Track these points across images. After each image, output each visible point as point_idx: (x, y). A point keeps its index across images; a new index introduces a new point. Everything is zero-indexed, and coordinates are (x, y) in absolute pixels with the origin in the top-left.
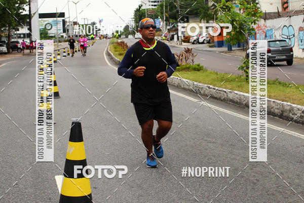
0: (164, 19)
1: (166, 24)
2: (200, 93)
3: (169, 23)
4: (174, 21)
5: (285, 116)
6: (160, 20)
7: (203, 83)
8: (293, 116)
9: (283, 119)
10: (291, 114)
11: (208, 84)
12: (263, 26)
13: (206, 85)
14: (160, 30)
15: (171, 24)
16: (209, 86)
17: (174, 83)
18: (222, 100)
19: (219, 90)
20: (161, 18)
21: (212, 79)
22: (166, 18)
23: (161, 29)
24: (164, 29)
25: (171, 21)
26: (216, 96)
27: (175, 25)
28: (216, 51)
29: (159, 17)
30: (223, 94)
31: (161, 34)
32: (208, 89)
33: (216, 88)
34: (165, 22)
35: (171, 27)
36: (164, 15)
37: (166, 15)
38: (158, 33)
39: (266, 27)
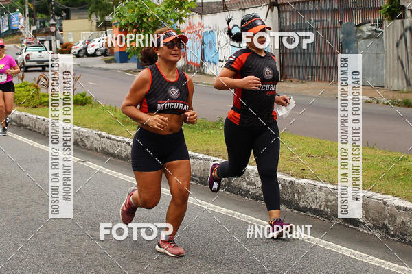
0: (27, 13)
1: (31, 23)
2: (85, 145)
3: (36, 21)
4: (44, 16)
5: (235, 188)
6: (20, 14)
7: (90, 128)
8: (249, 187)
9: (231, 192)
10: (244, 184)
11: (99, 129)
12: (197, 25)
13: (94, 132)
14: (20, 33)
15: (38, 22)
16: (100, 132)
17: (39, 129)
18: (122, 159)
19: (118, 141)
20: (21, 11)
21: (107, 120)
22: (30, 11)
23: (21, 30)
24: (27, 30)
25: (39, 16)
26: (112, 152)
27: (47, 24)
28: (116, 69)
29: (18, 10)
30: (125, 148)
31: (21, 39)
32: (98, 138)
33: (113, 137)
34: (28, 19)
35: (39, 27)
36: (27, 6)
37: (29, 7)
38: (16, 37)
39: (203, 27)
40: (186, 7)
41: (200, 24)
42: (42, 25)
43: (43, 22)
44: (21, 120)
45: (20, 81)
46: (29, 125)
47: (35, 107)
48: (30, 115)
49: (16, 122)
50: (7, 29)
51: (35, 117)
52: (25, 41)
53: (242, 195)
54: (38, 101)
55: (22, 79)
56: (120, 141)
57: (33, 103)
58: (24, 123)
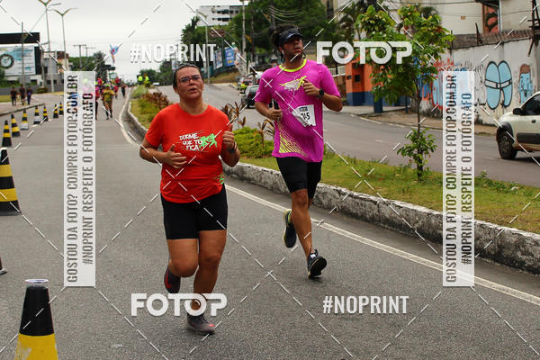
0: (244, 47)
1: (248, 59)
2: (321, 203)
3: (254, 56)
4: (264, 51)
5: (507, 258)
6: (236, 49)
7: (326, 183)
8: (524, 257)
9: (502, 263)
10: (519, 254)
11: (338, 184)
12: (446, 62)
13: (333, 187)
14: (236, 70)
15: (257, 58)
16: (339, 188)
17: (265, 183)
18: (366, 220)
19: (361, 199)
20: (237, 44)
21: (346, 174)
22: (248, 44)
23: (237, 67)
24: (244, 67)
25: (258, 51)
26: (355, 211)
27: (267, 60)
28: (350, 113)
29: (233, 43)
30: (370, 208)
31: (237, 77)
32: (337, 195)
33: (355, 194)
34: (245, 54)
35: (257, 62)
36: (244, 39)
37: (247, 39)
38: (231, 75)
39: (452, 64)
40: (443, 40)
41: (449, 60)
42: (261, 60)
43: (262, 57)
44: (243, 172)
45: (241, 127)
46: (253, 178)
47: (260, 157)
48: (255, 167)
49: (238, 175)
50: (221, 65)
51: (260, 168)
52: (242, 80)
53: (516, 267)
54: (263, 151)
55: (243, 124)
56: (364, 199)
57: (258, 152)
58: (247, 175)
